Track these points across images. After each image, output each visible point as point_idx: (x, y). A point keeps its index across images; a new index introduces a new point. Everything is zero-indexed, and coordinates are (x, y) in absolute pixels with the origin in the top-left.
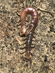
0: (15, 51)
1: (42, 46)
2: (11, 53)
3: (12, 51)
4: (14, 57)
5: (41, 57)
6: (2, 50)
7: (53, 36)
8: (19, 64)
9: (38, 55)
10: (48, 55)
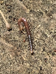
0: (21, 64)
1: (39, 61)
2: (19, 65)
3: (20, 64)
4: (21, 68)
5: (38, 67)
6: (14, 64)
7: (45, 54)
8: (25, 72)
9: (36, 66)
10: (42, 66)
